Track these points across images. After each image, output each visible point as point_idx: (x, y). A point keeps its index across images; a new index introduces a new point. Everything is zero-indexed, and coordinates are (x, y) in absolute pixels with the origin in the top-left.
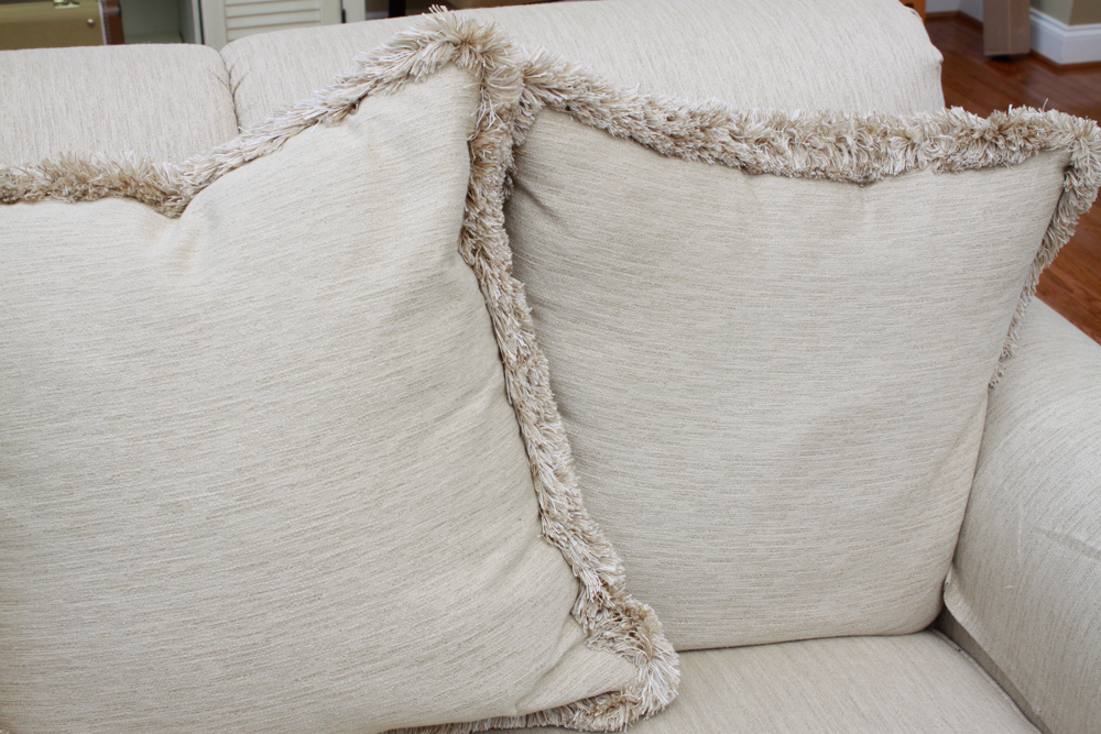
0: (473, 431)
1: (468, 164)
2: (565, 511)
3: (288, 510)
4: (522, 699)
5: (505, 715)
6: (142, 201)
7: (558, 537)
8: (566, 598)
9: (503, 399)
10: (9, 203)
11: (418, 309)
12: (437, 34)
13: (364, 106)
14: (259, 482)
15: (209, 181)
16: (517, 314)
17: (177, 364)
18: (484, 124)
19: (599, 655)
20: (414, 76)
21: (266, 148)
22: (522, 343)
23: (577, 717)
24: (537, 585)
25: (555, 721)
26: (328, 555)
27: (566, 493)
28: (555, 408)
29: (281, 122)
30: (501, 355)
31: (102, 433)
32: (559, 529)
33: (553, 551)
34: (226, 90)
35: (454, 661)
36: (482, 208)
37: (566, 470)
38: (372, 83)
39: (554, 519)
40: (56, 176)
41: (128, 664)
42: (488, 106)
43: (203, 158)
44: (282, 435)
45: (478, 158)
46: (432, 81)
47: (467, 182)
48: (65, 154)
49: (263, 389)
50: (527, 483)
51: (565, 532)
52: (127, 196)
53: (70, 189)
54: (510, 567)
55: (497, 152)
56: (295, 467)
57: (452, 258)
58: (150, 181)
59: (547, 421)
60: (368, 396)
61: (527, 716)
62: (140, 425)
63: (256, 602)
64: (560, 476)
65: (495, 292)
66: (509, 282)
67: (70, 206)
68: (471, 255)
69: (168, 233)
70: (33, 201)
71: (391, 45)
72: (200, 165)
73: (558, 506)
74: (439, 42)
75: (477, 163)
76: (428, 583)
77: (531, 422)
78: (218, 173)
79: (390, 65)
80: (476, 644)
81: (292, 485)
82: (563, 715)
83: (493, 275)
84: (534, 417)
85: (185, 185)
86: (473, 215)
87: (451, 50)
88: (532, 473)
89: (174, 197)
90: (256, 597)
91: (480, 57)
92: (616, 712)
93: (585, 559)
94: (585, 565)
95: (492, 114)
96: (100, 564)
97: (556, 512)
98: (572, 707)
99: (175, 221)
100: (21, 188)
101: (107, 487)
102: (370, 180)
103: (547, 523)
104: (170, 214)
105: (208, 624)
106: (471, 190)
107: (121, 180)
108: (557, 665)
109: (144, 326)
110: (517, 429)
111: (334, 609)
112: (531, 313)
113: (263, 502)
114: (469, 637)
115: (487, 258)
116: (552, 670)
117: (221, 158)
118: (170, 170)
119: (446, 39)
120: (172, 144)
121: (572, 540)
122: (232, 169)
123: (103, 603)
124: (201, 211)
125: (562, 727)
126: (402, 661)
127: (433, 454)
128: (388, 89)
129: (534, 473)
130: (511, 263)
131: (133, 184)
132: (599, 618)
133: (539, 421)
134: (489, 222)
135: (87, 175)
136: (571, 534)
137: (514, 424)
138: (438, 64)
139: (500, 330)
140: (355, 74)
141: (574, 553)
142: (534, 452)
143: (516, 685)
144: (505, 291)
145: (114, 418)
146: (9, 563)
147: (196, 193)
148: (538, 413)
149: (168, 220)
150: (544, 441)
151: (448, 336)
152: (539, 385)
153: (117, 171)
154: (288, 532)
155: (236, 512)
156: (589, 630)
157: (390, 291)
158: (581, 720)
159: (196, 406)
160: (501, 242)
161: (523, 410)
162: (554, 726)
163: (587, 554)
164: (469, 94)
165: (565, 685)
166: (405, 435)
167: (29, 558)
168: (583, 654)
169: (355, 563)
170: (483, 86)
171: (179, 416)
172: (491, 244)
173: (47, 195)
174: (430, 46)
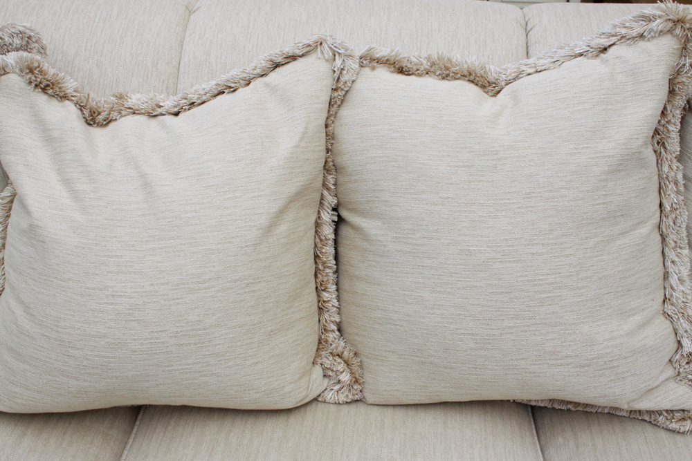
0: (638, 244)
1: (667, 92)
2: (680, 301)
3: (528, 266)
4: (632, 401)
5: (620, 407)
6: (477, 85)
7: (673, 315)
8: (670, 350)
9: (657, 230)
10: (407, 75)
11: (622, 170)
12: (663, 14)
13: (611, 51)
14: (515, 248)
15: (515, 79)
16: (676, 183)
17: (483, 176)
18: (681, 70)
19: (682, 387)
20: (645, 37)
21: (551, 65)
22: (675, 201)
23: (661, 419)
24: (656, 339)
25: (647, 418)
26: (544, 296)
27: (683, 291)
28: (687, 242)
29: (561, 52)
30: (661, 205)
31: (437, 205)
32: (674, 310)
33: (668, 322)
34: (524, 31)
35: (600, 370)
36: (669, 119)
37: (686, 278)
38: (619, 37)
39: (672, 305)
40: (433, 64)
41: (425, 329)
42: (685, 60)
43: (513, 66)
44: (533, 225)
45: (674, 90)
46: (655, 41)
47: (664, 102)
48: (440, 53)
49: (528, 198)
50: (661, 281)
51: (678, 313)
52: (469, 81)
53: (440, 72)
54: (642, 326)
55: (686, 87)
56: (537, 244)
57: (647, 144)
58: (483, 74)
59: (680, 248)
60: (585, 213)
61: (631, 411)
62: (458, 204)
63: (500, 313)
64: (681, 281)
65: (666, 169)
66: (675, 164)
67: (439, 81)
68: (656, 145)
69: (489, 105)
70: (420, 75)
71: (634, 17)
72: (511, 69)
73: (677, 297)
74: (664, 19)
75: (672, 92)
76: (595, 324)
77: (671, 247)
78: (521, 76)
79: (632, 28)
80: (615, 364)
81: (533, 254)
82: (652, 416)
83: (666, 158)
84: (673, 244)
85: (501, 79)
86: (663, 122)
87: (670, 24)
88: (664, 275)
89: (494, 85)
90: (500, 309)
91: (687, 31)
92: (686, 422)
93: (686, 331)
94: (685, 334)
95: (688, 65)
96: (421, 273)
97: (675, 301)
98: (660, 413)
99: (493, 98)
100: (415, 68)
101: (434, 234)
102: (609, 92)
103: (668, 306)
104: (490, 94)
105: (472, 318)
106: (665, 108)
107: (468, 71)
108: (656, 387)
109: (470, 152)
110: (661, 249)
111: (541, 326)
112: (684, 184)
113: (515, 259)
114: (612, 359)
115: (665, 148)
116: (653, 389)
117: (523, 68)
118: (494, 70)
119: (669, 18)
120: (491, 57)
121: (681, 319)
122: (529, 74)
123: (419, 294)
124: (509, 94)
125: (650, 422)
126: (571, 363)
127: (614, 253)
128: (628, 42)
129: (666, 276)
130: (678, 153)
131: (474, 74)
132: (687, 366)
133: (676, 246)
134: (671, 128)
135: (450, 66)
136: (680, 315)
137: (660, 246)
138: (661, 31)
139: (663, 191)
140: (609, 31)
141: (680, 326)
142: (668, 264)
143: (632, 392)
144: (672, 169)
145: (444, 198)
146: (374, 263)
147: (507, 84)
148: (676, 242)
149: (489, 97)
150: (676, 259)
151: (636, 188)
152: (680, 227)
153: (466, 66)
154: (526, 279)
155: (500, 262)
156: (679, 372)
157: (609, 156)
158: (663, 422)
159: (489, 200)
160: (676, 141)
161: (667, 239)
162: (646, 421)
163: (688, 329)
164: (675, 52)
165: (658, 399)
166: (600, 239)
167: (385, 262)
168: (672, 385)
169: (557, 304)
170: (685, 48)
171: (480, 204)
172: (669, 141)
173: (427, 73)
174: (658, 21)
